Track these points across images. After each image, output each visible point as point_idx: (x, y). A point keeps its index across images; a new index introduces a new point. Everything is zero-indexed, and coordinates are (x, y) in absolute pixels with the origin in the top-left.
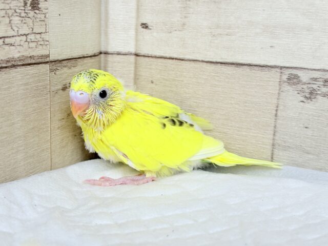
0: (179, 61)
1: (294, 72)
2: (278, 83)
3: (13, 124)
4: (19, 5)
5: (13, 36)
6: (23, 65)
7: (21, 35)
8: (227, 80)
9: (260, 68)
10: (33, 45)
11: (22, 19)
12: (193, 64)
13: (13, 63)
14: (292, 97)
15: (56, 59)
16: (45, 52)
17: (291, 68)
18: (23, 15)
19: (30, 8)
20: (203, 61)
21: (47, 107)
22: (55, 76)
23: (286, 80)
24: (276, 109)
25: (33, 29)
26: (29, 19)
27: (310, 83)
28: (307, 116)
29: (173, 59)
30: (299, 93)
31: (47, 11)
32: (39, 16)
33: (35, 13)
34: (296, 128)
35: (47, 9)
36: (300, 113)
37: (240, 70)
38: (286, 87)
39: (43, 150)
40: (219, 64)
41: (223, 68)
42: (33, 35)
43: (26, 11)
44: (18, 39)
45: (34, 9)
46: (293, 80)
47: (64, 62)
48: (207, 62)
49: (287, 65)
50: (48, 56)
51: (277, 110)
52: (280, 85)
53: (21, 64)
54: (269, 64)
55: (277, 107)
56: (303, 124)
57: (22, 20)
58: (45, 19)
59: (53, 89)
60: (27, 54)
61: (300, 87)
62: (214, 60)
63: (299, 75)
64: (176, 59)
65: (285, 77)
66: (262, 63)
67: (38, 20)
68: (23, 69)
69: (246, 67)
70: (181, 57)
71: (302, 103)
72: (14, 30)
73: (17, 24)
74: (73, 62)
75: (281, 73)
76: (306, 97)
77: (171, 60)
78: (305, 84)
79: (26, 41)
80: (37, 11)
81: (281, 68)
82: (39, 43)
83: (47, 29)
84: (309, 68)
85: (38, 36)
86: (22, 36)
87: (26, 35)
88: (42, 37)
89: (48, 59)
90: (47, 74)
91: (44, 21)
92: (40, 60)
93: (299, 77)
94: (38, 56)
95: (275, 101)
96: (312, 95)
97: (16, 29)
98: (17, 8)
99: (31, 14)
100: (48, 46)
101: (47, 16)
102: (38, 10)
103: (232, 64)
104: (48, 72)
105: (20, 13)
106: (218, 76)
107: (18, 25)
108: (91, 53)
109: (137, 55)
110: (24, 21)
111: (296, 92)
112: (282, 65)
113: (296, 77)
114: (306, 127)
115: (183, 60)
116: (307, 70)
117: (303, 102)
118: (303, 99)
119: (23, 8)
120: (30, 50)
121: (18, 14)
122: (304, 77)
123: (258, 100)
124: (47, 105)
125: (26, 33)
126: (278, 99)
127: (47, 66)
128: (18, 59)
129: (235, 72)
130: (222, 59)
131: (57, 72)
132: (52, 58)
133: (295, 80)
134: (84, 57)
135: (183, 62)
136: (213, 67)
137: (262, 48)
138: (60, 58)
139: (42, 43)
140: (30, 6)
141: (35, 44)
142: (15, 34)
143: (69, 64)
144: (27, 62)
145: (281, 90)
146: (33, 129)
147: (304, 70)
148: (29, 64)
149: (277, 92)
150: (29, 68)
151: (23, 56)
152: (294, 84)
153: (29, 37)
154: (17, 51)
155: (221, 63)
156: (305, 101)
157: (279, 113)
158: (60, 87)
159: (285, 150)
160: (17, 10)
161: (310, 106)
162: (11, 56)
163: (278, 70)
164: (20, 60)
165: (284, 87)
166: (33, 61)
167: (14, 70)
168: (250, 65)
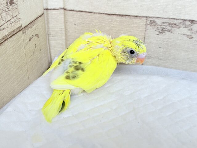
0: (90, 13)
1: (153, 19)
2: (145, 25)
3: (10, 69)
4: (4, 6)
5: (4, 24)
6: (10, 37)
7: (7, 21)
8: (117, 24)
9: (135, 17)
10: (13, 24)
12: (98, 15)
13: (6, 38)
14: (152, 32)
15: (25, 26)
16: (19, 25)
17: (152, 17)
18: (7, 10)
19: (10, 5)
20: (103, 14)
21: (24, 53)
22: (26, 35)
23: (149, 23)
24: (144, 38)
25: (12, 15)
26: (10, 11)
27: (162, 25)
28: (160, 41)
29: (86, 12)
30: (156, 30)
31: (17, 2)
32: (14, 7)
33: (12, 6)
34: (155, 48)
35: (18, 1)
36: (157, 40)
37: (124, 18)
38: (149, 27)
39: (25, 76)
40: (113, 15)
41: (115, 17)
42: (13, 19)
43: (8, 7)
44: (6, 24)
45: (11, 5)
46: (153, 23)
47: (28, 26)
48: (106, 14)
49: (150, 16)
50: (21, 26)
51: (144, 39)
52: (146, 26)
53: (9, 37)
54: (140, 15)
55: (145, 37)
56: (158, 46)
57: (7, 13)
58: (18, 7)
59: (25, 42)
60: (11, 30)
61: (156, 27)
62: (110, 13)
63: (156, 21)
64: (88, 12)
65: (148, 22)
66: (136, 15)
67: (14, 9)
68: (11, 39)
69: (127, 17)
70: (91, 11)
72: (4, 21)
73: (5, 16)
74: (32, 23)
75: (146, 20)
76: (159, 32)
78: (159, 25)
79: (10, 24)
80: (13, 5)
81: (146, 17)
82: (16, 21)
83: (19, 12)
84: (161, 17)
85: (15, 18)
86: (8, 22)
87: (9, 20)
88: (17, 17)
89: (21, 28)
90: (22, 36)
91: (17, 8)
92: (18, 30)
93: (156, 22)
94: (16, 29)
95: (144, 34)
96: (163, 31)
97: (4, 19)
98: (3, 8)
100: (20, 21)
101: (18, 5)
102: (13, 4)
103: (120, 15)
104: (22, 35)
105: (5, 10)
106: (112, 22)
107: (5, 17)
108: (40, 14)
109: (65, 9)
110: (8, 14)
111: (155, 30)
112: (147, 16)
113: (154, 22)
114: (160, 47)
115: (92, 13)
116: (160, 19)
117: (158, 34)
118: (158, 33)
119: (6, 7)
120: (12, 27)
121: (5, 11)
122: (159, 22)
123: (134, 34)
124: (24, 52)
126: (145, 33)
127: (21, 32)
128: (8, 35)
129: (121, 19)
130: (114, 12)
131: (26, 33)
132: (23, 26)
133: (154, 24)
134: (37, 18)
135: (92, 14)
136: (109, 17)
137: (136, 7)
139: (17, 21)
140: (10, 3)
141: (14, 23)
142: (5, 22)
143: (31, 25)
144: (12, 35)
145: (147, 29)
146: (19, 67)
147: (159, 19)
148: (13, 35)
149: (144, 30)
150: (13, 37)
151: (10, 32)
152: (153, 25)
153: (11, 21)
154: (6, 31)
155: (114, 15)
156: (159, 34)
157: (146, 40)
158: (28, 40)
159: (149, 59)
160: (4, 9)
161: (162, 36)
162: (4, 35)
163: (145, 18)
164: (9, 35)
165: (148, 27)
166: (15, 33)
167: (7, 41)
168: (129, 16)
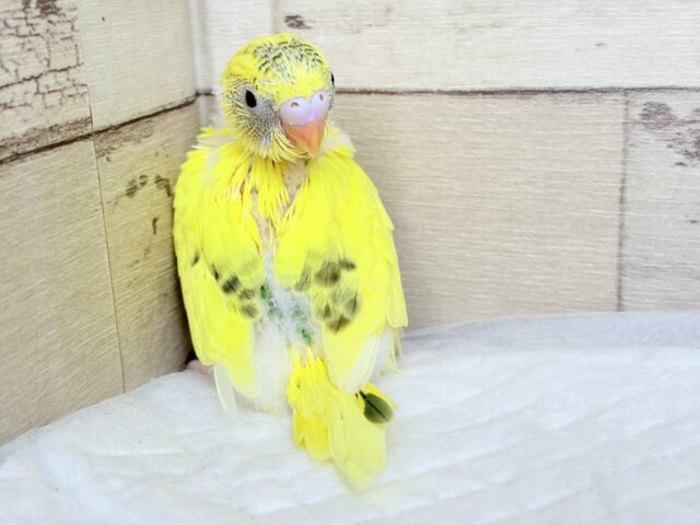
0: (385, 97)
1: (657, 98)
2: (621, 127)
3: (32, 293)
4: (12, 8)
5: (7, 86)
6: (38, 151)
7: (25, 79)
8: (502, 131)
9: (577, 97)
10: (53, 99)
11: (21, 40)
12: (417, 101)
13: (15, 149)
14: (656, 156)
15: (107, 124)
16: (82, 113)
17: (649, 89)
18: (24, 30)
19: (37, 12)
20: (441, 92)
21: (100, 241)
22: (109, 165)
23: (638, 118)
24: (620, 185)
25: (49, 61)
26: (39, 39)
27: (694, 122)
28: (693, 195)
29: (369, 92)
30: (670, 146)
31: (74, 14)
32: (59, 28)
33: (50, 22)
34: (670, 225)
35: (75, 9)
36: (676, 191)
37: (529, 104)
38: (640, 134)
39: (102, 342)
40: (480, 96)
41: (491, 104)
42: (51, 76)
43: (30, 21)
44: (19, 89)
45: (47, 14)
46: (656, 116)
47: (123, 129)
48: (452, 93)
49: (640, 84)
50: (89, 120)
51: (622, 189)
52: (625, 130)
53: (32, 148)
54: (597, 85)
55: (623, 181)
56: (686, 216)
57: (24, 44)
58: (74, 34)
59: (108, 195)
60: (41, 123)
61: (672, 131)
62: (468, 88)
63: (669, 104)
64: (377, 92)
65: (636, 113)
66: (581, 84)
67: (58, 38)
68: (38, 159)
69: (543, 96)
70: (389, 86)
71: (679, 169)
72: (7, 71)
73: (13, 54)
74: (143, 125)
75: (627, 103)
76: (687, 153)
77: (365, 97)
78: (683, 123)
79: (38, 93)
80: (54, 18)
81: (626, 91)
82: (66, 93)
83: (81, 56)
84: (689, 85)
85: (62, 77)
86: (26, 83)
87: (36, 78)
88: (71, 77)
89: (90, 127)
90: (91, 164)
91: (70, 38)
92: (74, 134)
93: (667, 109)
94: (67, 124)
95: (618, 169)
97: (12, 67)
98: (8, 15)
99: (42, 25)
100: (86, 96)
101: (77, 25)
102: (55, 13)
103: (511, 92)
104: (94, 157)
105: (17, 27)
106: (477, 124)
107: (15, 57)
108: (178, 100)
110: (28, 46)
111: (665, 144)
112: (627, 86)
113: (662, 109)
114: (693, 222)
115: (392, 93)
116: (684, 93)
117: (681, 164)
118: (681, 158)
119: (22, 15)
120: (48, 112)
121: (13, 31)
122: (680, 107)
123: (577, 169)
124: (101, 235)
125: (36, 74)
126: (624, 163)
127: (89, 145)
128: (25, 139)
129: (517, 110)
130: (484, 82)
131: (113, 156)
132: (98, 124)
133: (660, 117)
134: (166, 111)
135: (394, 97)
136: (466, 103)
137: (578, 50)
138: (116, 121)
139: (73, 91)
140: (38, 7)
141: (57, 96)
142: (12, 80)
143: (136, 131)
144: (45, 143)
145: (630, 142)
146: (75, 296)
147: (680, 93)
148: (51, 147)
149: (620, 147)
150: (50, 154)
151: (35, 129)
152: (659, 125)
153: (43, 81)
154: (18, 119)
155: (485, 93)
156: (686, 161)
157: (628, 195)
158: (123, 189)
159: (648, 277)
160: (10, 22)
162: (8, 134)
163: (620, 97)
164: (29, 141)
165: (635, 134)
166: (58, 138)
167: (18, 165)
168: (552, 92)
